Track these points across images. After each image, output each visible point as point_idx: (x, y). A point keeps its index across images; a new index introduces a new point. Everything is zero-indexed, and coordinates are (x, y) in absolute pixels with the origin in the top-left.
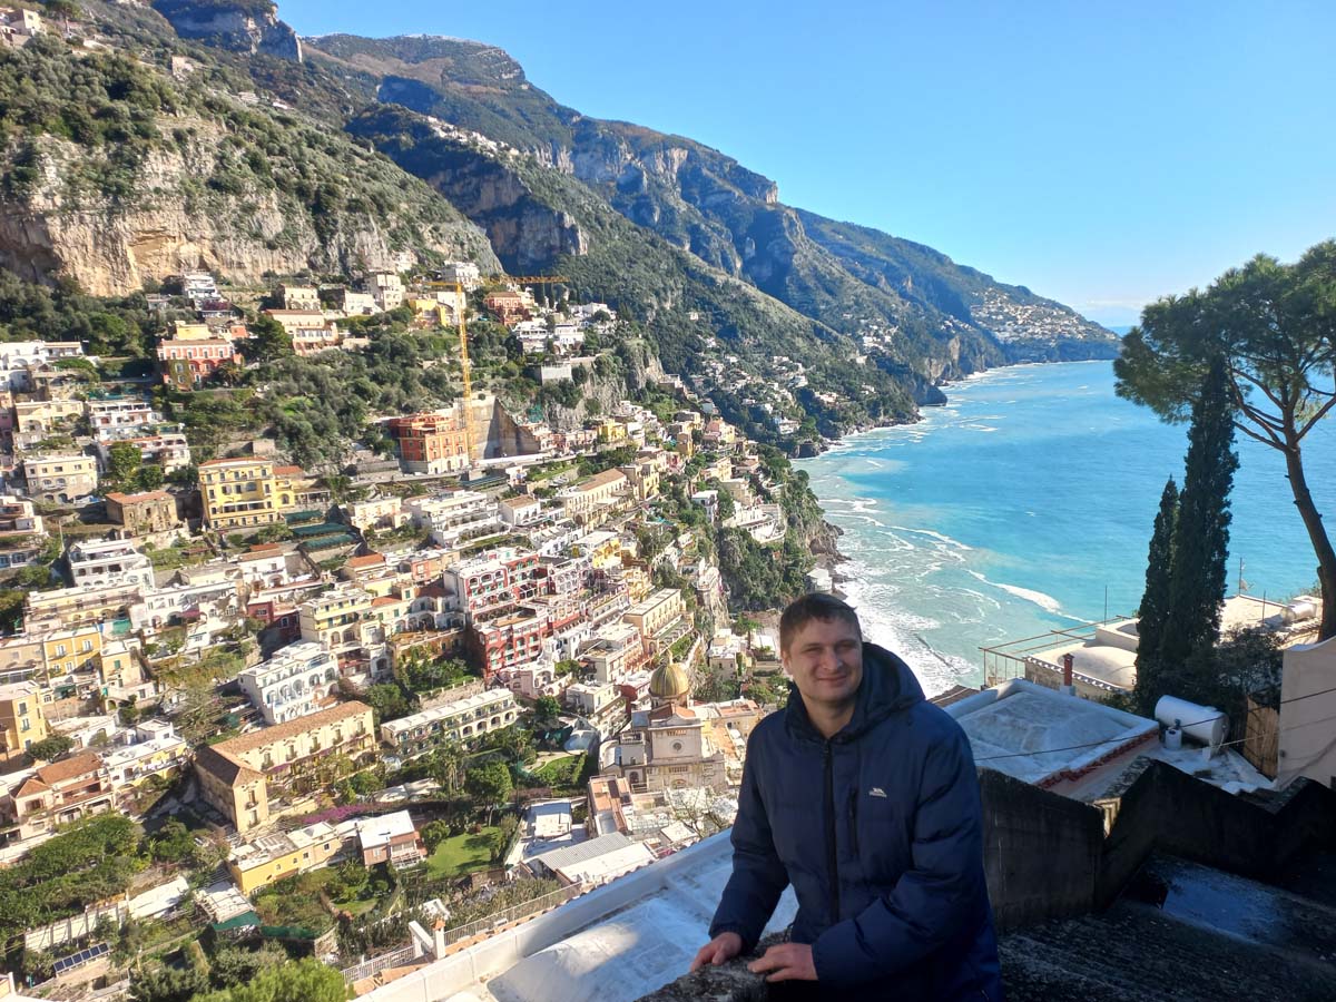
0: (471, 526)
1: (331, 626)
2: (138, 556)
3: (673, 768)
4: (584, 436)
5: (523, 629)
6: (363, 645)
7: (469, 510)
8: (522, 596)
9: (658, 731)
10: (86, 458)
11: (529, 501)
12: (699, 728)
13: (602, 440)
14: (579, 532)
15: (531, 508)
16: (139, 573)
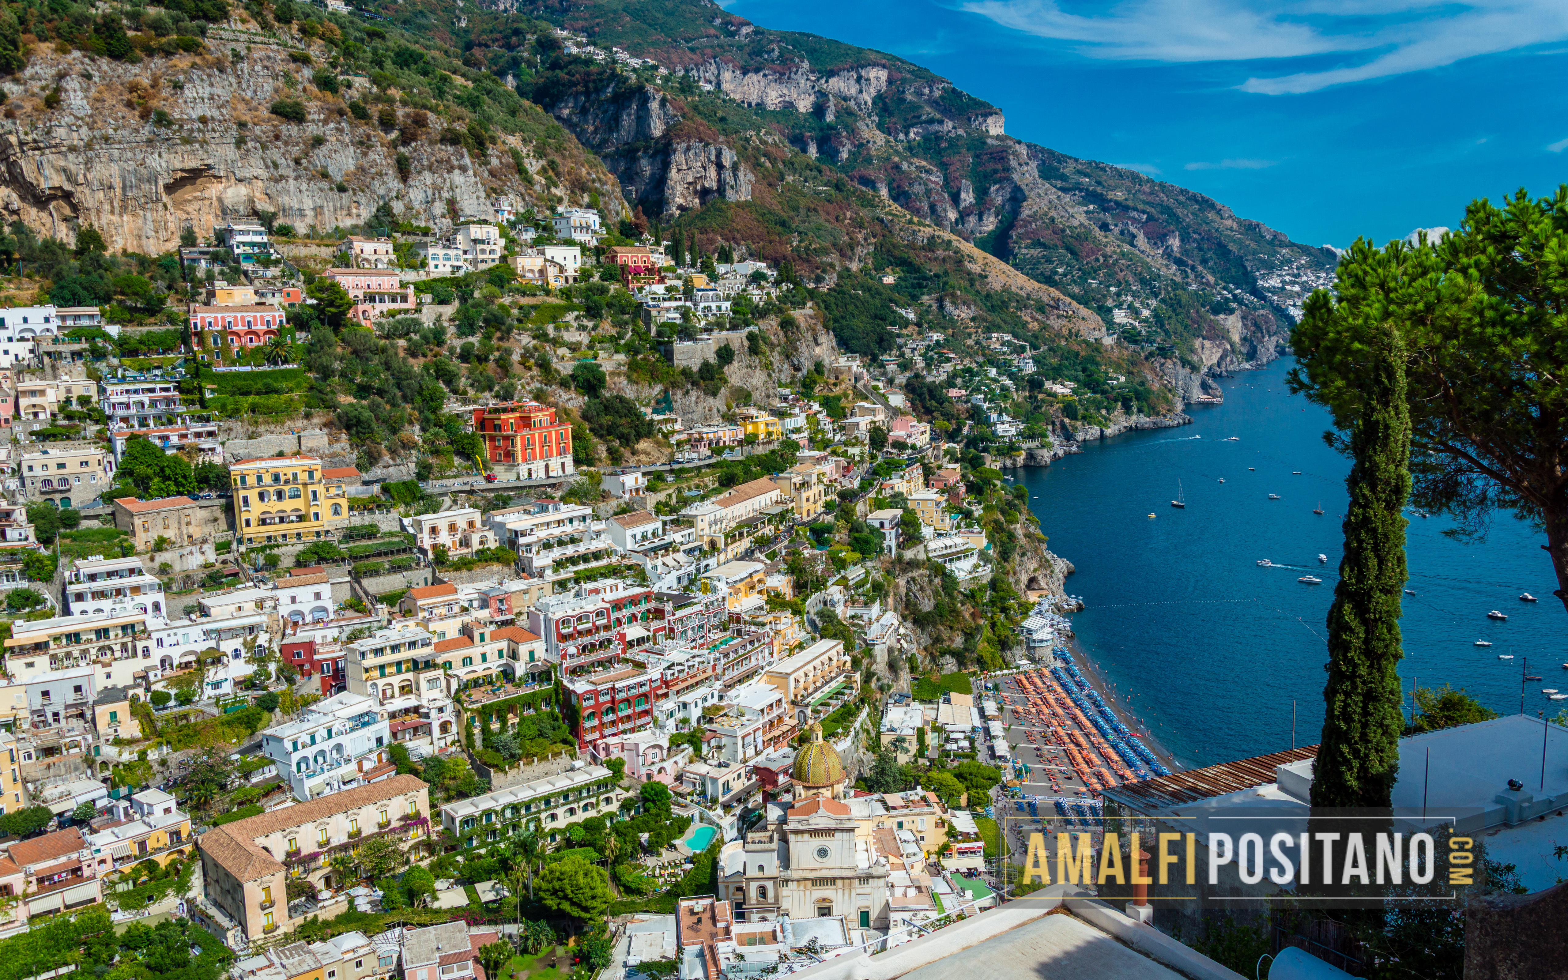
0: (570, 550)
2: (148, 579)
3: (817, 882)
4: (727, 434)
5: (629, 688)
6: (424, 702)
7: (568, 529)
8: (631, 644)
9: (796, 832)
10: (94, 453)
11: (648, 518)
12: (852, 830)
13: (750, 440)
14: (712, 561)
15: (649, 528)
16: (149, 598)
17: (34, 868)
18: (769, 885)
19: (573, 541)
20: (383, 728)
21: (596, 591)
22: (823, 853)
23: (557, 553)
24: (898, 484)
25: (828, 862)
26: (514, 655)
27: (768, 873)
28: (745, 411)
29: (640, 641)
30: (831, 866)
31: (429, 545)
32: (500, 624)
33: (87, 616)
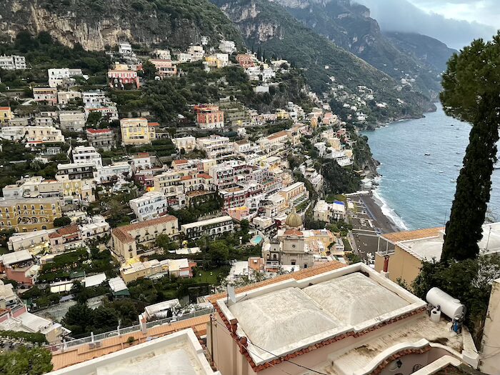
0: (222, 151)
1: (165, 186)
2: (96, 154)
3: (292, 254)
4: (272, 117)
5: (238, 194)
6: (177, 195)
7: (222, 144)
8: (239, 181)
9: (286, 240)
10: (80, 114)
11: (246, 142)
13: (279, 118)
14: (265, 156)
15: (246, 145)
16: (97, 160)
17: (63, 236)
18: (277, 254)
19: (223, 148)
20: (165, 202)
21: (229, 164)
22: (294, 246)
23: (218, 151)
24: (325, 134)
25: (295, 249)
26: (204, 182)
27: (276, 250)
28: (278, 110)
29: (242, 180)
30: (297, 250)
31: (179, 148)
32: (200, 173)
33: (78, 164)
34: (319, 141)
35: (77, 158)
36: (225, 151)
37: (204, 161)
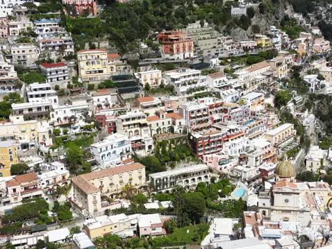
0: (193, 86)
1: (129, 128)
2: (52, 91)
3: (284, 211)
4: (250, 44)
5: (215, 137)
6: (143, 138)
7: (192, 78)
8: (215, 122)
9: (277, 193)
10: (33, 47)
11: (221, 75)
12: (298, 194)
13: (259, 46)
14: (244, 92)
15: (221, 79)
16: (53, 98)
17: (23, 184)
18: (267, 211)
19: (194, 83)
20: (129, 146)
21: (203, 101)
22: (287, 201)
23: (188, 87)
24: (316, 64)
25: (288, 204)
26: (174, 123)
27: (266, 206)
28: (257, 35)
29: (219, 120)
30: (290, 206)
31: (143, 83)
32: (169, 112)
33: (34, 103)
34: (309, 73)
35: (31, 96)
36: (197, 85)
37: (172, 98)
